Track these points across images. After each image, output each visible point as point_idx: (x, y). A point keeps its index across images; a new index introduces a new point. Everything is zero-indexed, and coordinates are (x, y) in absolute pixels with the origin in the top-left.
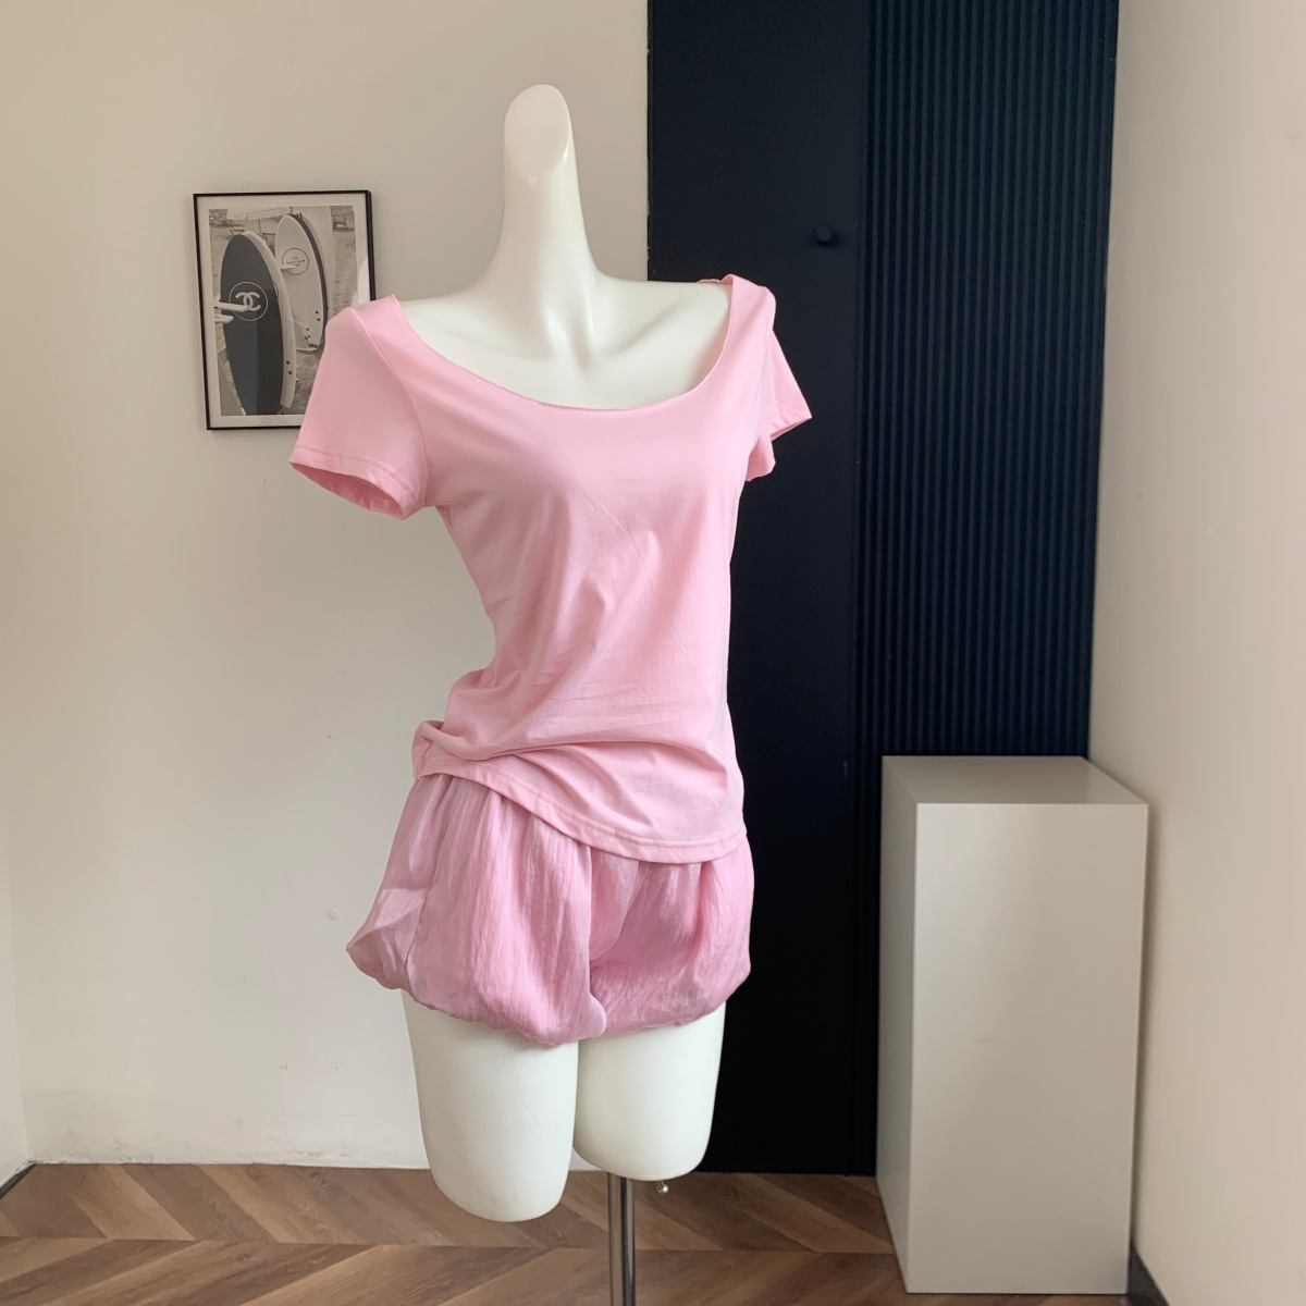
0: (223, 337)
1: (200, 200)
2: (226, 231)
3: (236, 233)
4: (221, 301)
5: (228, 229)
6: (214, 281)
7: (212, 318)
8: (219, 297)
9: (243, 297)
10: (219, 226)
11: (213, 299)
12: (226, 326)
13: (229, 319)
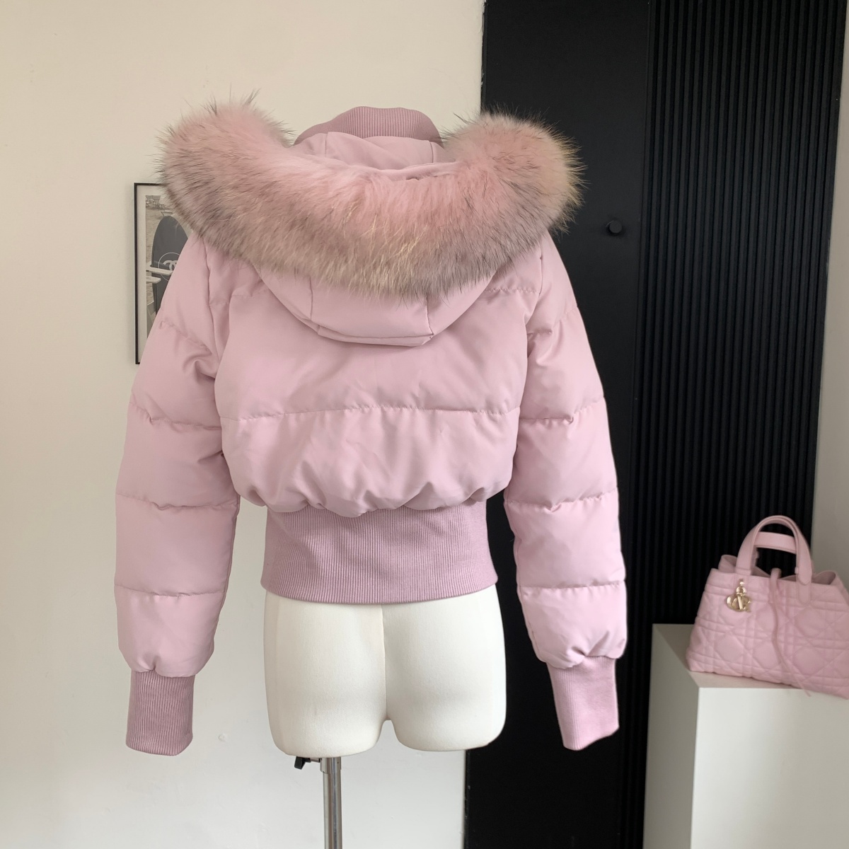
0: (152, 295)
1: (139, 187)
2: (159, 213)
3: (166, 215)
4: (151, 266)
5: (160, 211)
6: (147, 251)
7: (144, 279)
8: (150, 263)
9: (169, 263)
10: (153, 208)
11: (145, 265)
12: (155, 286)
13: (157, 280)
